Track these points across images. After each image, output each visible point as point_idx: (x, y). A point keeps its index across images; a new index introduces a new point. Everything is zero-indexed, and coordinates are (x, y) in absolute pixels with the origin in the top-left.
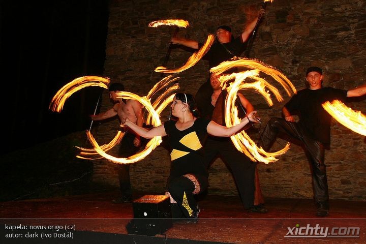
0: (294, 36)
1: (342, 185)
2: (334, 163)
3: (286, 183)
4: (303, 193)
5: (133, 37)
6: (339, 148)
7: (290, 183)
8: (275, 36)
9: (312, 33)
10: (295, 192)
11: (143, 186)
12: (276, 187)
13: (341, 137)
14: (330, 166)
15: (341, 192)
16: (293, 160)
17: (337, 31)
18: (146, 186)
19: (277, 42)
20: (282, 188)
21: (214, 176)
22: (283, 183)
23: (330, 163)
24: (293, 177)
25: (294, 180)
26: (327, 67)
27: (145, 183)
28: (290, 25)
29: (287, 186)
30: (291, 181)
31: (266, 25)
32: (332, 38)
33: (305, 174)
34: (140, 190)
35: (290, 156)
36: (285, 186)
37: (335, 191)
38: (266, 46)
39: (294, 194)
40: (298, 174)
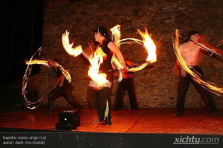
0: (143, 22)
1: (170, 100)
2: (166, 89)
3: (141, 100)
4: (150, 105)
5: (58, 25)
6: (168, 80)
7: (143, 100)
8: (133, 23)
9: (153, 21)
10: (146, 105)
11: (65, 104)
13: (169, 75)
14: (163, 90)
15: (170, 104)
16: (145, 88)
17: (165, 19)
19: (135, 25)
23: (164, 89)
24: (145, 97)
25: (145, 98)
26: (161, 39)
28: (141, 16)
29: (142, 102)
30: (144, 99)
31: (128, 17)
32: (163, 23)
33: (151, 95)
34: (64, 106)
35: (143, 86)
36: (141, 102)
37: (166, 103)
38: (129, 27)
39: (145, 106)
40: (148, 95)
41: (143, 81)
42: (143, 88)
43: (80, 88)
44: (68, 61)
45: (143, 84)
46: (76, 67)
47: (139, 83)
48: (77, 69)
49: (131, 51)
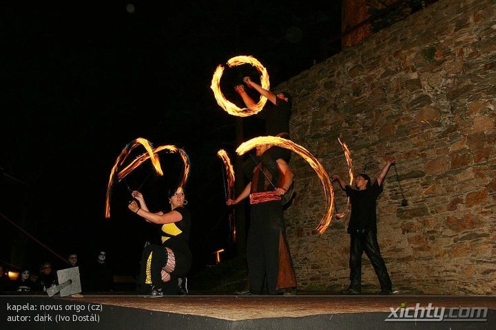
0: (447, 76)
3: (448, 274)
4: (472, 288)
7: (453, 274)
8: (425, 82)
10: (462, 287)
12: (436, 280)
16: (455, 242)
18: (303, 284)
19: (431, 89)
20: (445, 281)
21: (367, 269)
22: (444, 274)
24: (456, 266)
25: (458, 269)
27: (302, 280)
29: (450, 278)
30: (455, 271)
31: (413, 71)
33: (473, 261)
35: (450, 237)
36: (447, 279)
38: (414, 97)
39: (460, 289)
40: (463, 260)
41: (449, 223)
42: (452, 243)
43: (324, 246)
44: (305, 190)
45: (449, 232)
46: (317, 202)
47: (441, 229)
48: (319, 206)
49: (421, 151)
